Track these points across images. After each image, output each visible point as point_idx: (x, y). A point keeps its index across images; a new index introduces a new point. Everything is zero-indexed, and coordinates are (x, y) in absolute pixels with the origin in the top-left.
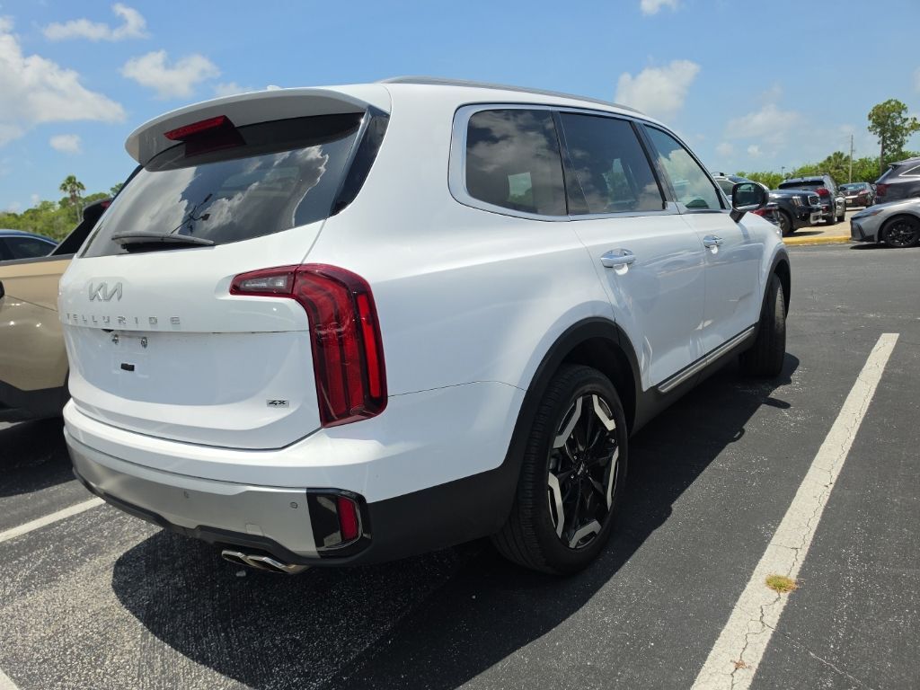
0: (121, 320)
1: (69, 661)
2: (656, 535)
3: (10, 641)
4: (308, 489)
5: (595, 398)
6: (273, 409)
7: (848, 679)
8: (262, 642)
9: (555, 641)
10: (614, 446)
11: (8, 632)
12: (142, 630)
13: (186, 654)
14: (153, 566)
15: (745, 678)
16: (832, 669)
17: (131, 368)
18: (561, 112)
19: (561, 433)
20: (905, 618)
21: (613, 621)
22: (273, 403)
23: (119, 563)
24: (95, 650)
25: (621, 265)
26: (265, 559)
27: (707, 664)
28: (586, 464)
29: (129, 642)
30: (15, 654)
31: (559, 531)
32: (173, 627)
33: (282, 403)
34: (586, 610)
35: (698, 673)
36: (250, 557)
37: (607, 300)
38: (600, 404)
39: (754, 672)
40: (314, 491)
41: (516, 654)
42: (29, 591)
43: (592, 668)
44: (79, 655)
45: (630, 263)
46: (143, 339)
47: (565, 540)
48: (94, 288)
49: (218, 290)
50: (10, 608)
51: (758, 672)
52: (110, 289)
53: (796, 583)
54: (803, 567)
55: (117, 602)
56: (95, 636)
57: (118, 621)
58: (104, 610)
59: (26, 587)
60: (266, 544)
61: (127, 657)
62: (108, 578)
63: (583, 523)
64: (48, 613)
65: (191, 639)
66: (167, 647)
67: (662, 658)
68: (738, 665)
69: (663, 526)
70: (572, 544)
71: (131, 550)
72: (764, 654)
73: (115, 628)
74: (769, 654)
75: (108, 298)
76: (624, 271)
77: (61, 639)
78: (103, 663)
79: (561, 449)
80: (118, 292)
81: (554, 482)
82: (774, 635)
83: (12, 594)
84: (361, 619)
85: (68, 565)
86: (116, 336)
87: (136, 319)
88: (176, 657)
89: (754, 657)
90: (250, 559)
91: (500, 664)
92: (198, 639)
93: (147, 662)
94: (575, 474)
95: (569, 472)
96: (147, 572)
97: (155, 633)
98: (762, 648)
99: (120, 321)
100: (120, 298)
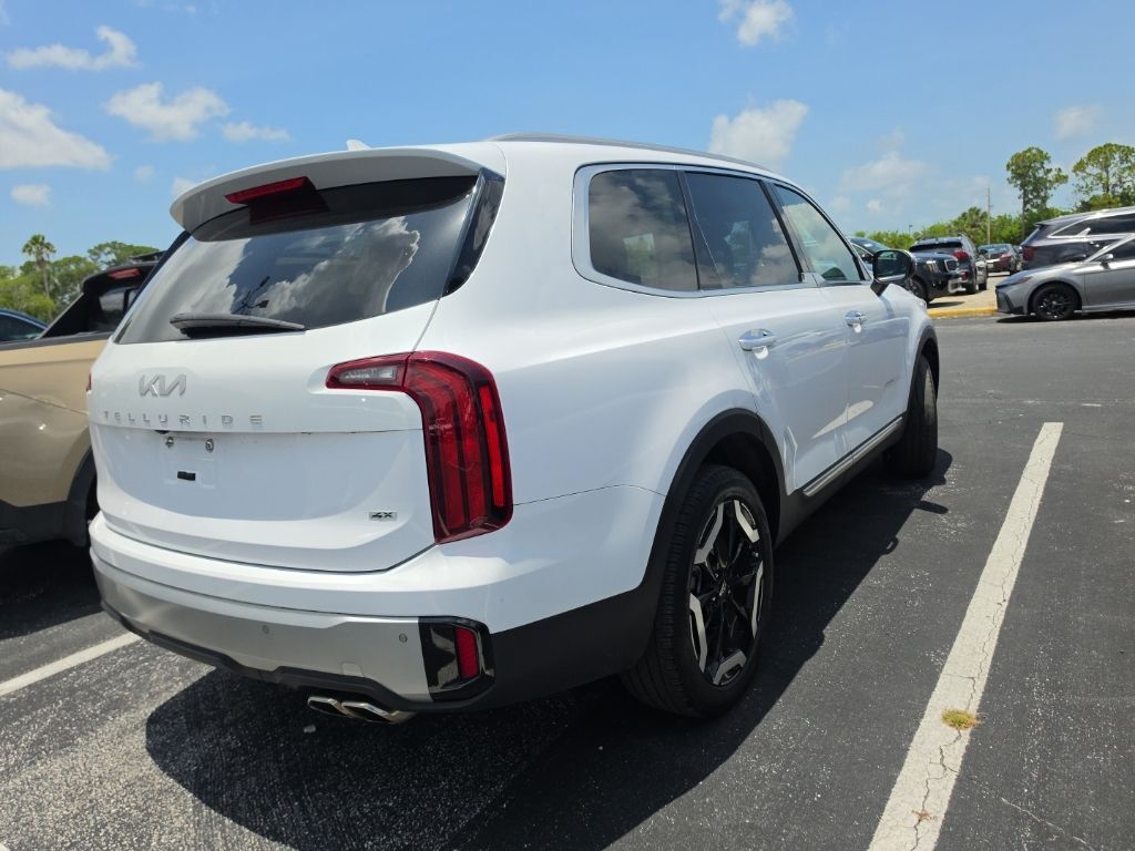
0: (184, 419)
1: (104, 844)
2: (808, 667)
3: (23, 821)
4: (420, 617)
5: (737, 503)
6: (376, 522)
7: (1047, 826)
8: (347, 811)
9: (704, 797)
10: (758, 560)
11: (19, 809)
12: (193, 802)
13: (253, 829)
14: (196, 723)
15: (931, 833)
16: (1029, 817)
17: (191, 477)
18: (686, 172)
19: (702, 546)
20: (1105, 755)
21: (770, 771)
22: (378, 516)
23: (152, 721)
24: (136, 829)
25: (760, 347)
26: (362, 705)
27: (885, 816)
28: (728, 583)
29: (177, 817)
30: (33, 838)
31: (702, 665)
32: (232, 797)
33: (388, 515)
34: (737, 758)
35: (876, 827)
36: (344, 704)
37: (747, 390)
38: (742, 509)
39: (940, 823)
40: (427, 621)
41: (660, 814)
42: (39, 759)
43: (751, 826)
44: (115, 836)
45: (769, 346)
46: (209, 441)
47: (708, 676)
48: (147, 381)
49: (312, 382)
50: (18, 781)
51: (945, 824)
52: (168, 383)
53: (978, 719)
54: (983, 700)
55: (156, 768)
56: (134, 812)
57: (160, 792)
58: (140, 779)
59: (35, 753)
60: (367, 687)
61: (178, 836)
62: (139, 740)
63: (727, 654)
64: (68, 785)
65: (258, 811)
66: (228, 822)
67: (831, 811)
68: (922, 816)
69: (816, 656)
70: (716, 682)
71: (165, 704)
72: (950, 802)
73: (157, 801)
74: (955, 801)
75: (165, 394)
76: (763, 354)
77: (90, 817)
78: (149, 844)
79: (702, 565)
80: (180, 385)
81: (695, 604)
82: (959, 779)
83: (18, 764)
84: (466, 779)
85: (86, 726)
86: (170, 438)
87: (204, 418)
88: (241, 833)
89: (939, 806)
90: (344, 706)
91: (642, 826)
92: (265, 810)
93: (205, 841)
94: (717, 595)
95: (710, 593)
96: (189, 730)
97: (210, 805)
98: (947, 795)
99: (182, 421)
100: (182, 393)
